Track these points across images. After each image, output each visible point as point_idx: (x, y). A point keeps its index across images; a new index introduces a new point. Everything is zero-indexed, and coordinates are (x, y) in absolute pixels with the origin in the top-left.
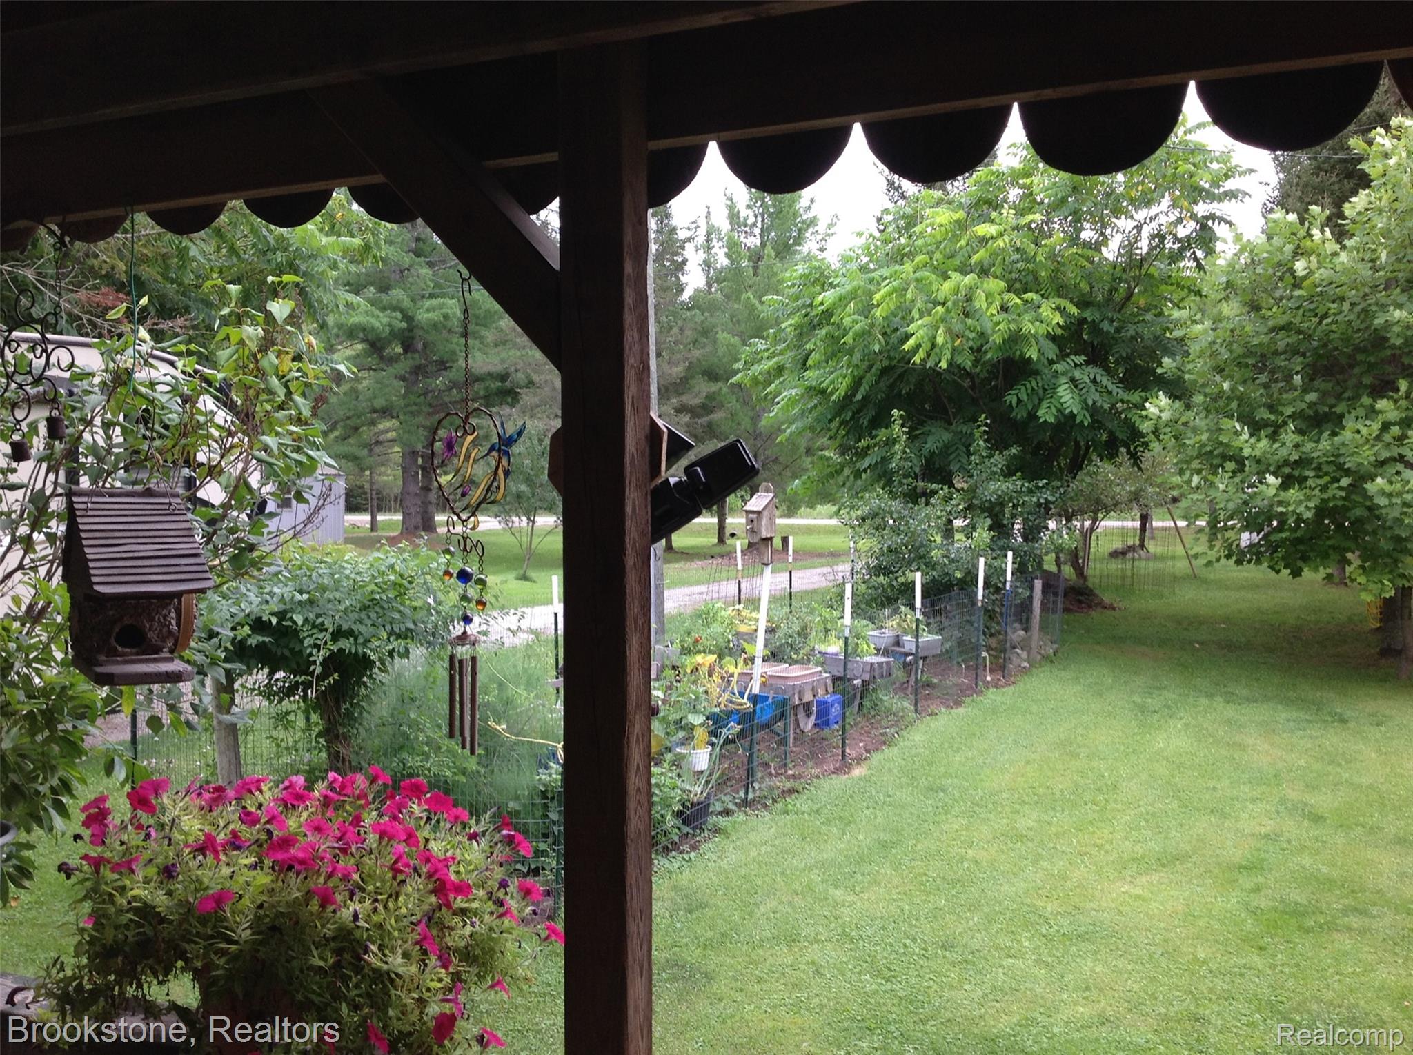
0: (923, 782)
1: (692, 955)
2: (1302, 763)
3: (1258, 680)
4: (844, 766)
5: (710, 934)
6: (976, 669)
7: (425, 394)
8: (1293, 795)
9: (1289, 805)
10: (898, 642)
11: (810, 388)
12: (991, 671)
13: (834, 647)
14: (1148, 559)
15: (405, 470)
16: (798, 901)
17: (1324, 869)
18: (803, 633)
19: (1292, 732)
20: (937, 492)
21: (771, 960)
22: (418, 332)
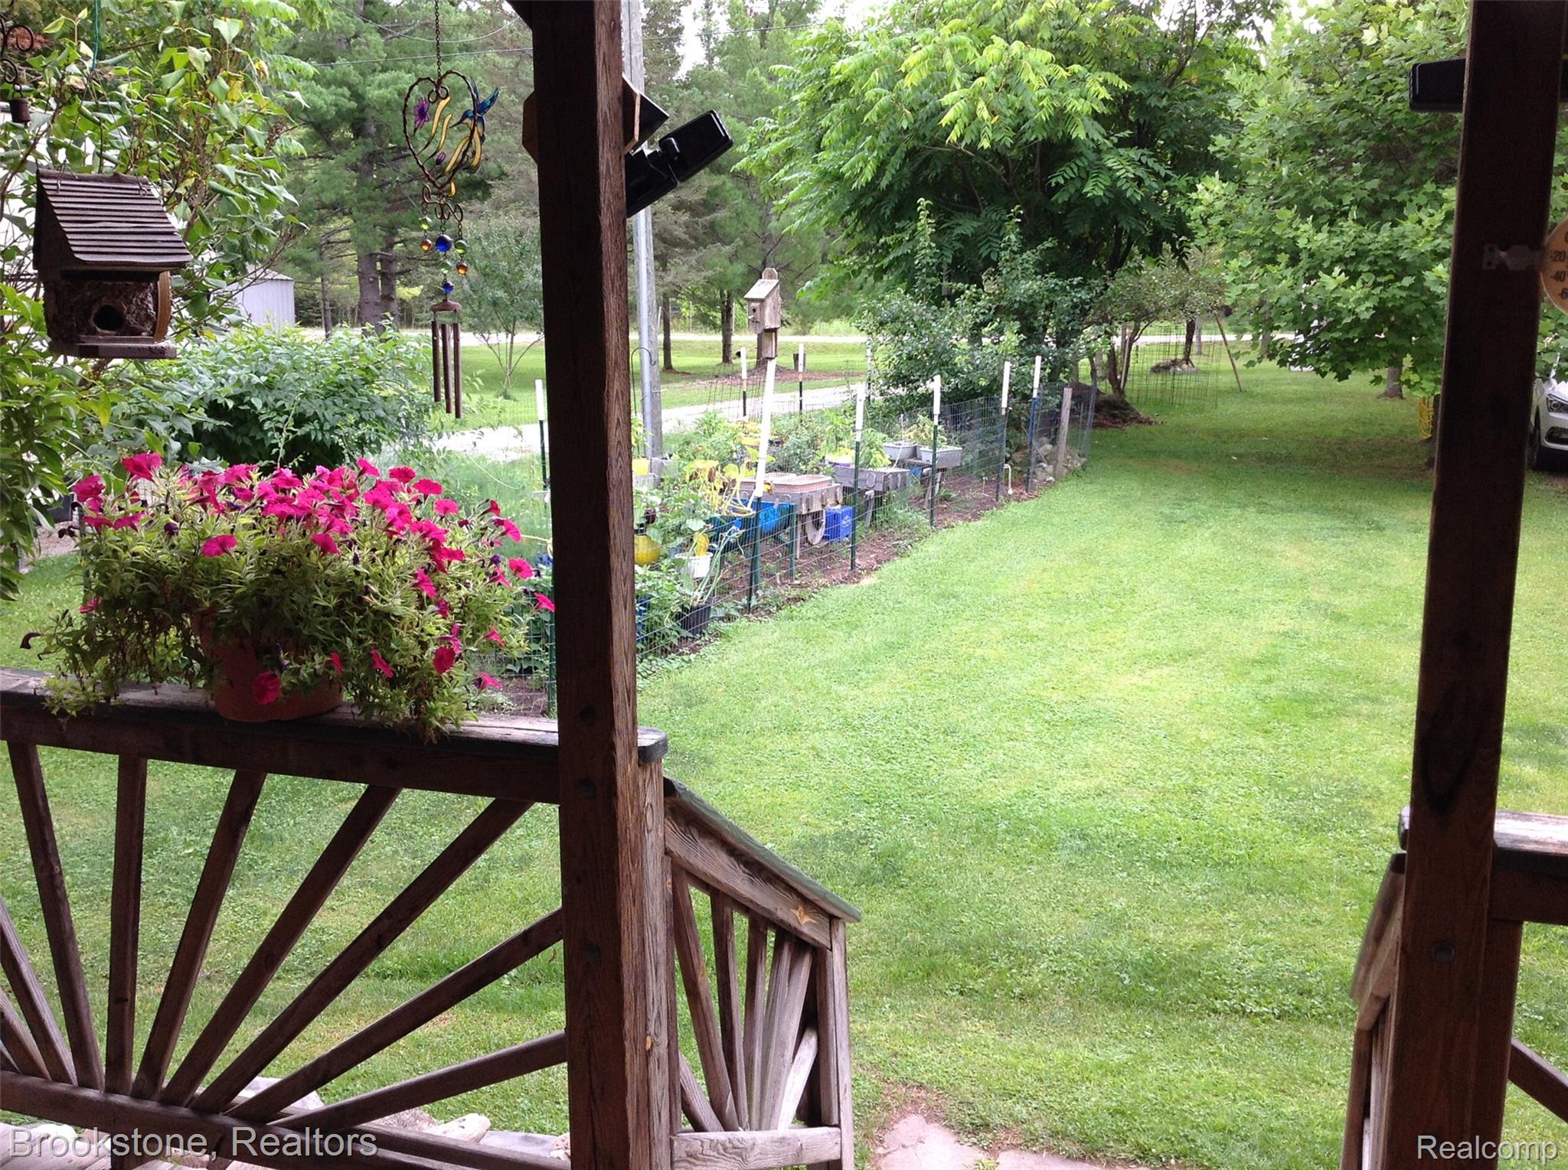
0: (935, 590)
1: (694, 743)
2: (1331, 567)
3: (1295, 491)
4: (854, 575)
5: (710, 725)
6: (997, 484)
7: (381, 187)
8: (1316, 597)
9: (1312, 605)
10: (914, 453)
11: (824, 173)
12: (1014, 485)
13: (846, 457)
14: (1191, 373)
15: (361, 275)
16: (801, 696)
17: (1340, 663)
18: (813, 444)
19: (1325, 540)
20: (963, 292)
21: (771, 746)
22: (371, 113)
